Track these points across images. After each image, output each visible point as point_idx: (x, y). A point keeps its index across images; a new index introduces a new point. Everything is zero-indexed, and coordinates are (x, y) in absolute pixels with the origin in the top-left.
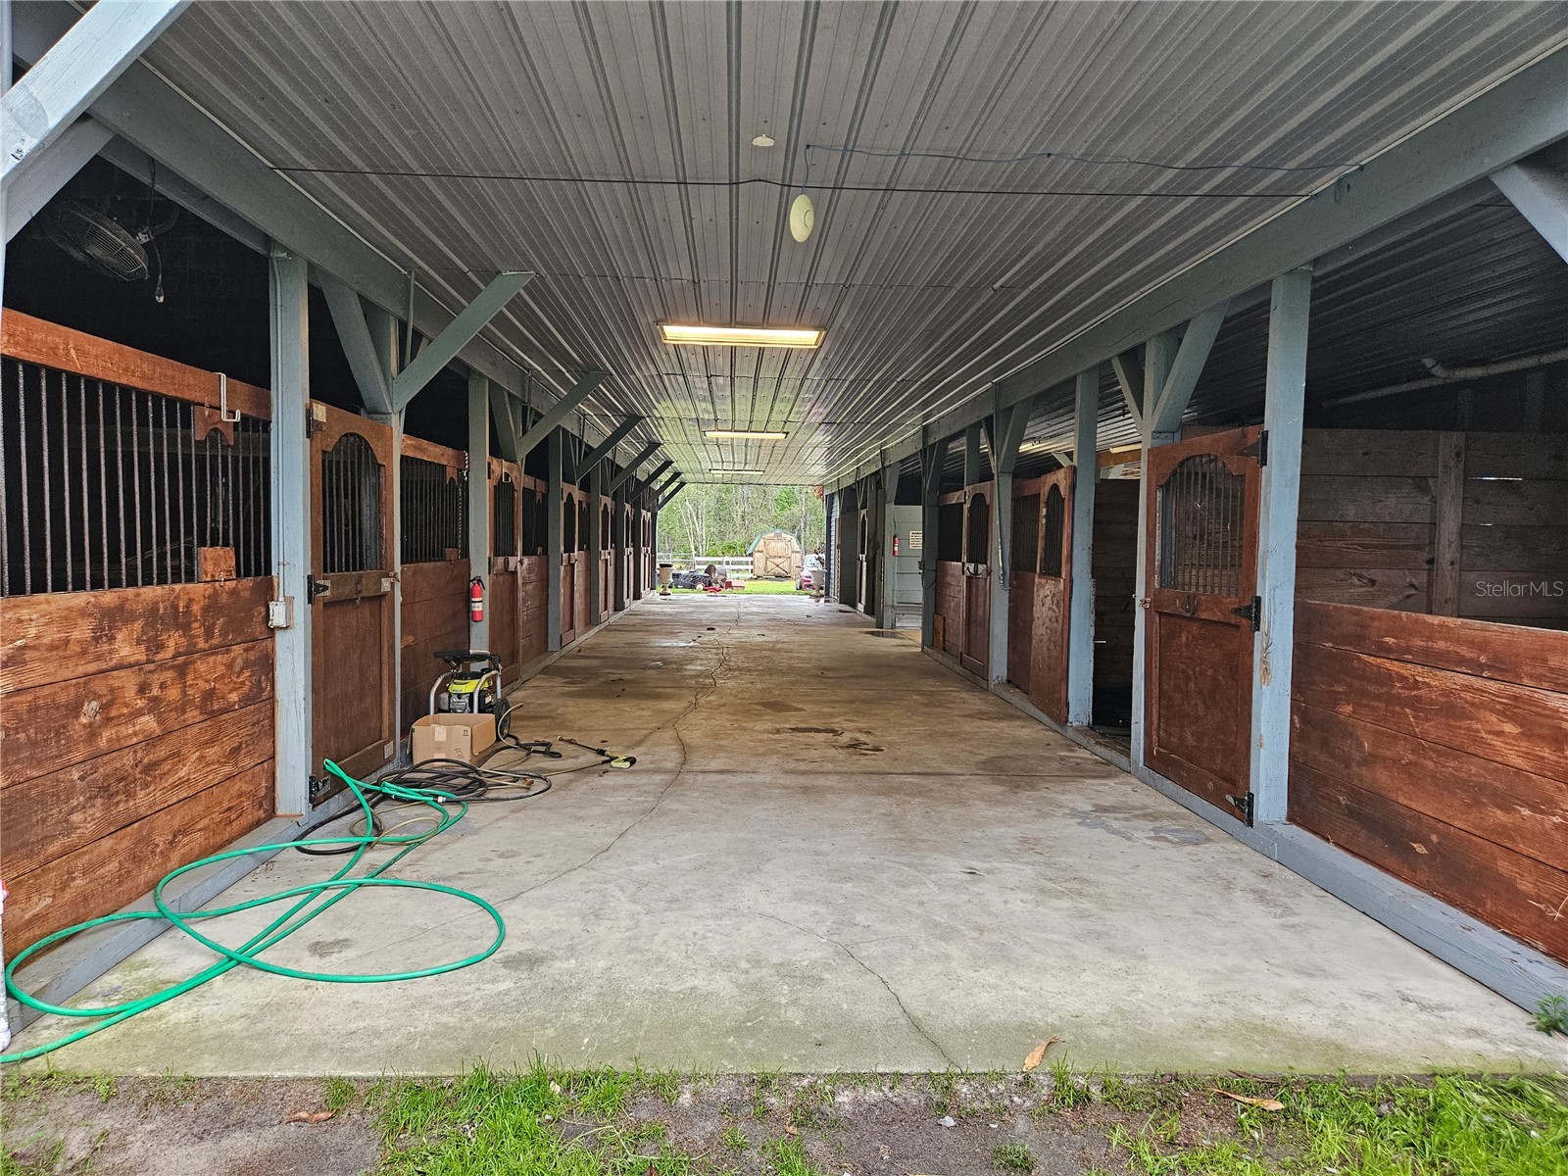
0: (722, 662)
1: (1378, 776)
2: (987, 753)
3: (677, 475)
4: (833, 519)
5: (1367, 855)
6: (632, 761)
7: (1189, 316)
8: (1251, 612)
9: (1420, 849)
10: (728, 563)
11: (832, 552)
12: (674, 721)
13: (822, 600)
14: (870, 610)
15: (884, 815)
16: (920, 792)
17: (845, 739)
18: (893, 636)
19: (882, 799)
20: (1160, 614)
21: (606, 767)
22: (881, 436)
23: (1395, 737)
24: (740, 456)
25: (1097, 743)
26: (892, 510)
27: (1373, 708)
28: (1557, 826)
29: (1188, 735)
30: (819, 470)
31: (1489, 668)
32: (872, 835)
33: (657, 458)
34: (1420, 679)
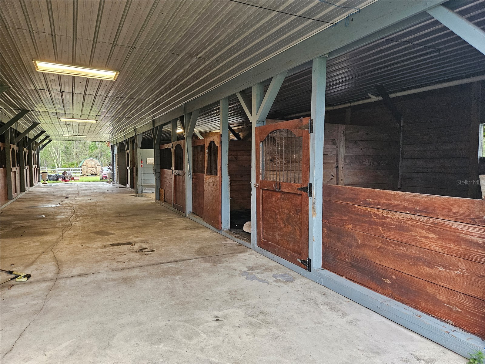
0: (73, 213)
1: (366, 252)
2: (197, 246)
3: (47, 137)
4: (114, 154)
5: (362, 282)
6: (28, 276)
7: (272, 76)
8: (308, 189)
9: (387, 281)
10: (72, 170)
11: (115, 166)
12: (52, 246)
13: (112, 183)
14: (132, 186)
15: (166, 289)
16: (177, 272)
17: (136, 247)
18: (142, 196)
19: (162, 280)
20: (262, 189)
21: (13, 282)
22: (135, 124)
23: (373, 238)
24: (76, 129)
25: (235, 237)
26: (140, 151)
27: (363, 226)
28: (458, 275)
29: (277, 235)
30: (108, 136)
31: (420, 212)
32: (164, 304)
33: (38, 130)
34: (386, 215)
